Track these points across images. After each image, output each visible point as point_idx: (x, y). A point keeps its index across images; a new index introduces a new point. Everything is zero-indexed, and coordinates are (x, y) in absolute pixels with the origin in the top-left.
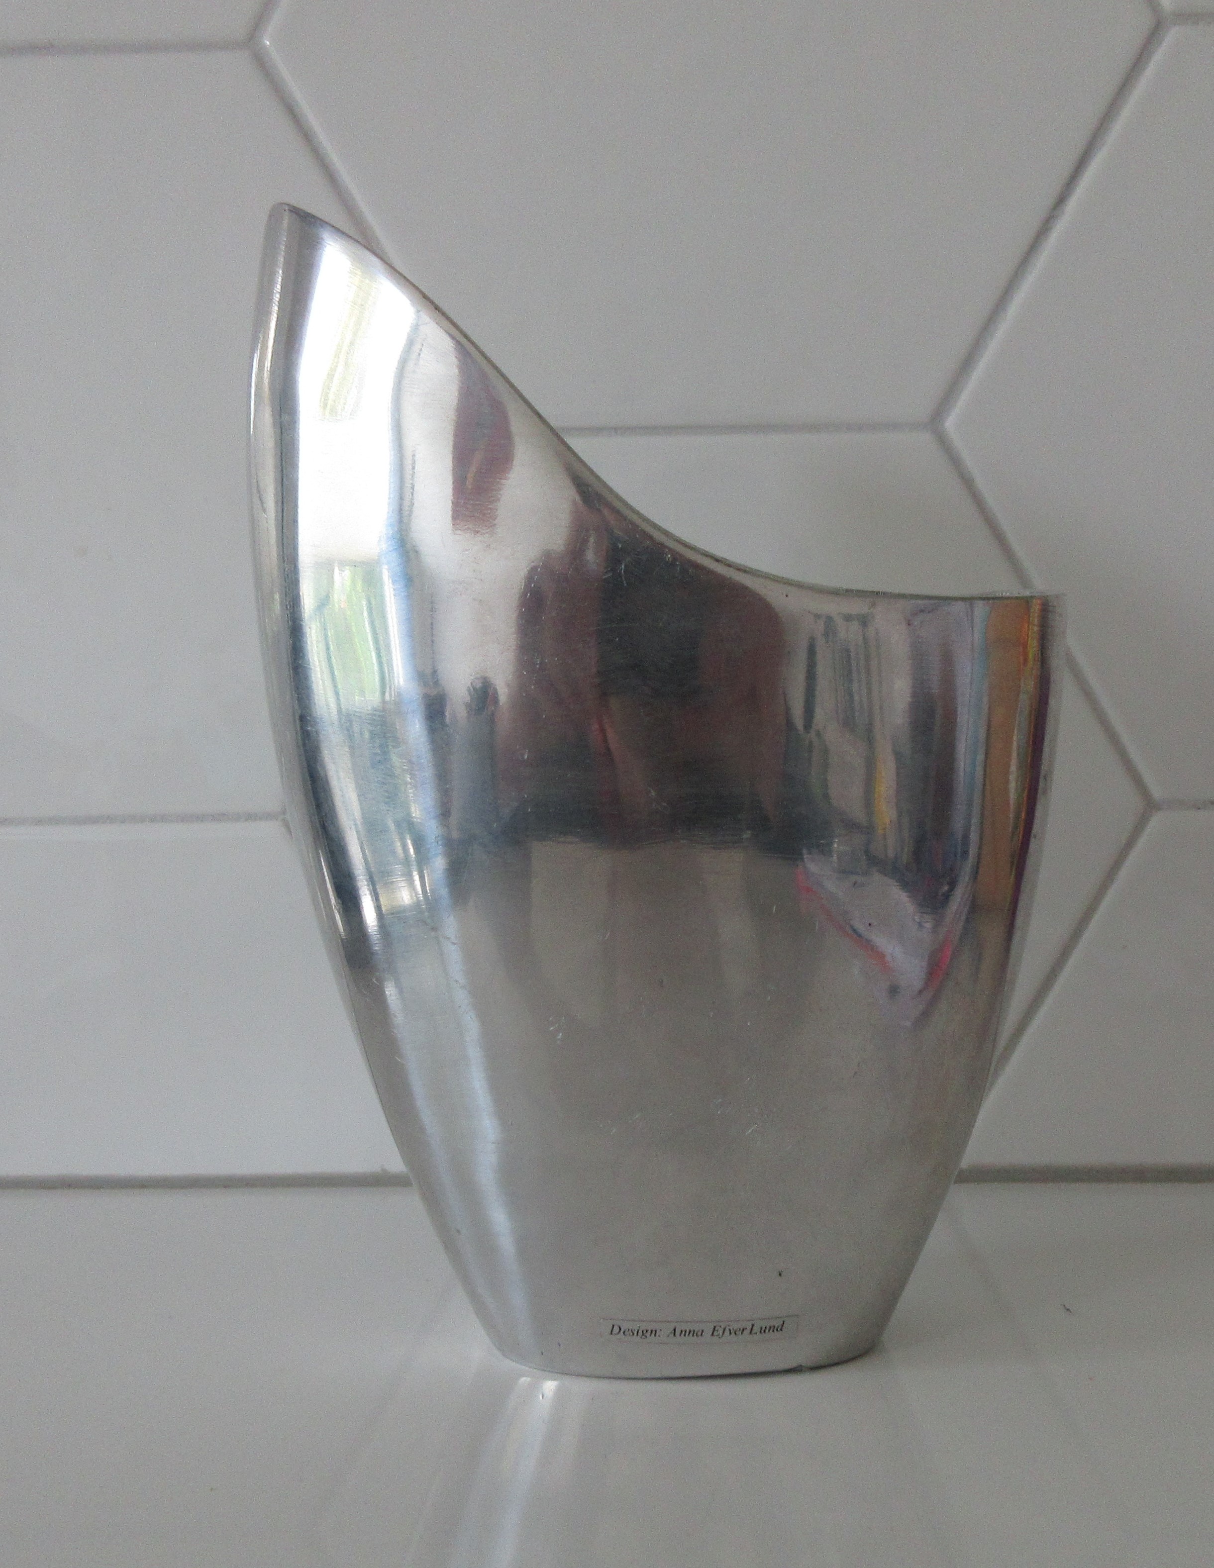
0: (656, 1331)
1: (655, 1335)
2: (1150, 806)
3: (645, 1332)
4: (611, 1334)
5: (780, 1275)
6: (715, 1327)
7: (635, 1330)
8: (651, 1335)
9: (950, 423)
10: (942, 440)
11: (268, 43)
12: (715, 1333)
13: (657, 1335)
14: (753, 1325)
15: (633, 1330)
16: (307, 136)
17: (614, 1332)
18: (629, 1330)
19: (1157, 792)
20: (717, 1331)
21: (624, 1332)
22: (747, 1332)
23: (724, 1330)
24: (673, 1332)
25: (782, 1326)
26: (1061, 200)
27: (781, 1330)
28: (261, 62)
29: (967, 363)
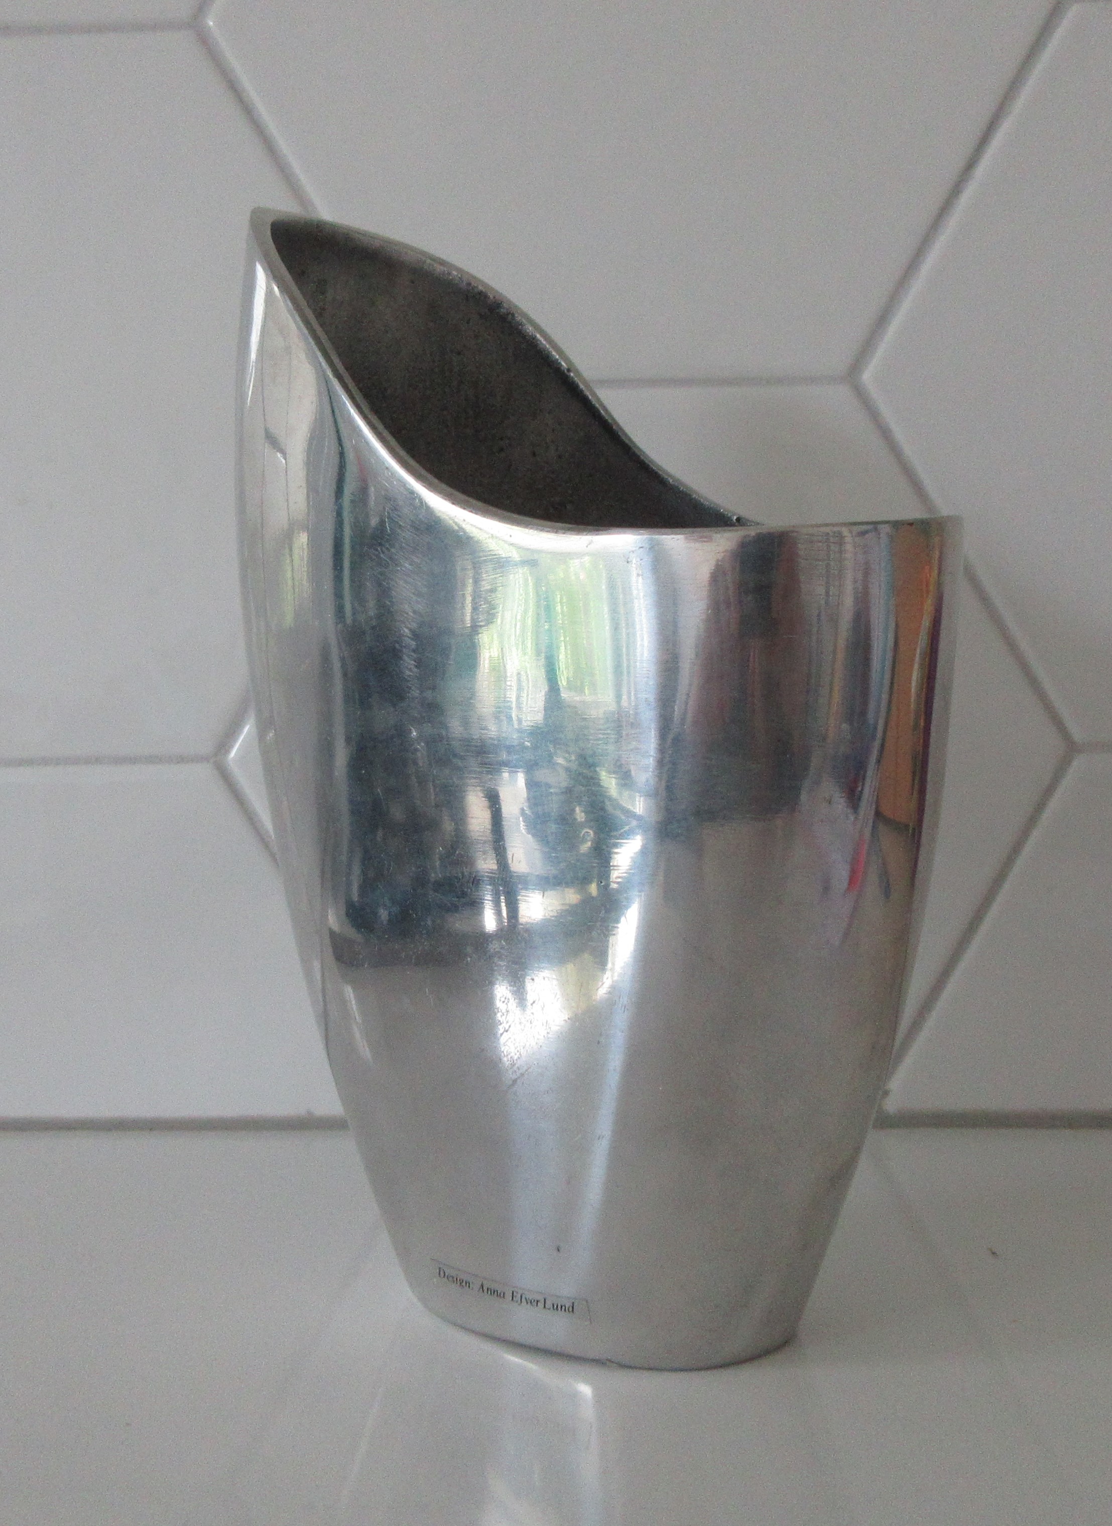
2: (1072, 748)
9: (867, 376)
10: (860, 392)
11: (211, 23)
16: (248, 110)
19: (1077, 734)
26: (971, 165)
28: (204, 40)
29: (882, 320)
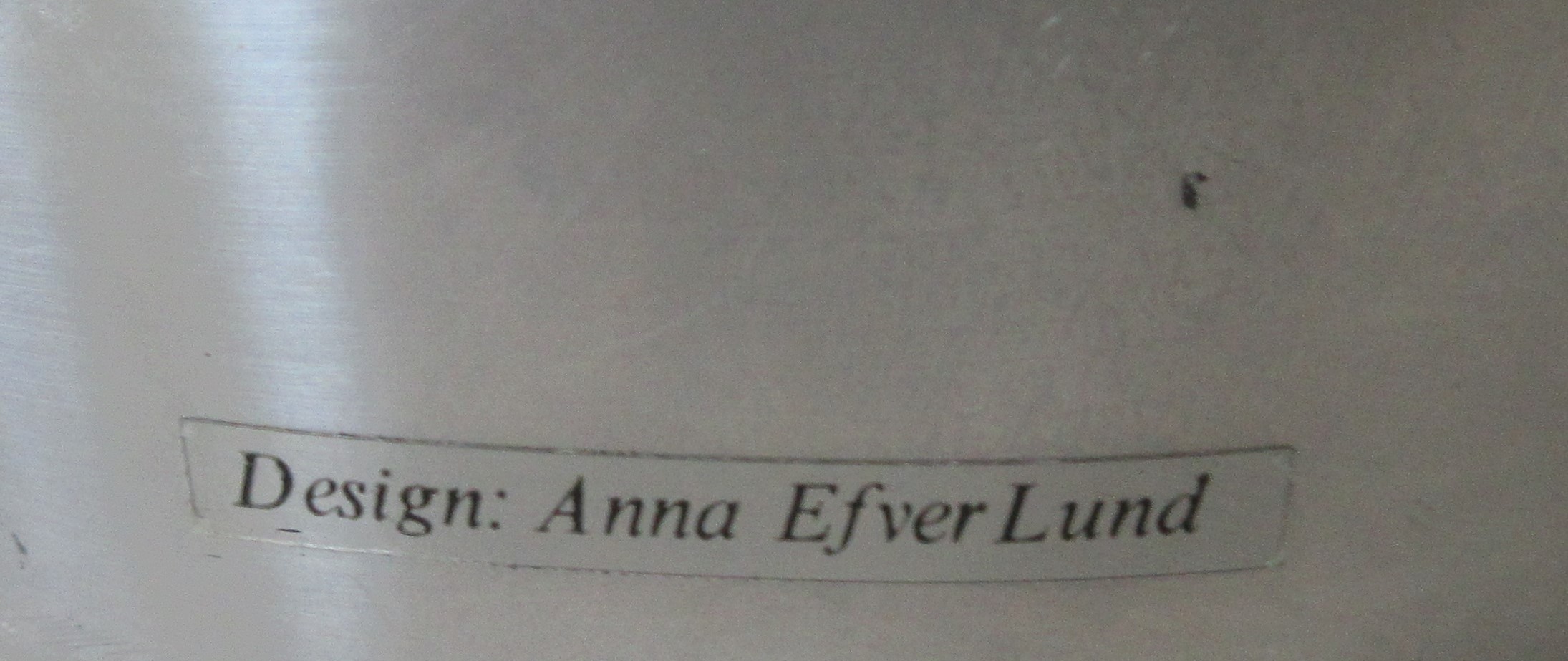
0: (475, 497)
1: (473, 522)
3: (416, 498)
4: (245, 500)
5: (1189, 198)
6: (800, 490)
7: (362, 488)
8: (449, 518)
12: (805, 525)
13: (484, 516)
14: (1022, 491)
15: (354, 489)
17: (257, 495)
18: (333, 487)
20: (815, 512)
21: (310, 496)
22: (986, 527)
23: (857, 505)
24: (569, 506)
25: (1195, 501)
27: (1187, 526)
